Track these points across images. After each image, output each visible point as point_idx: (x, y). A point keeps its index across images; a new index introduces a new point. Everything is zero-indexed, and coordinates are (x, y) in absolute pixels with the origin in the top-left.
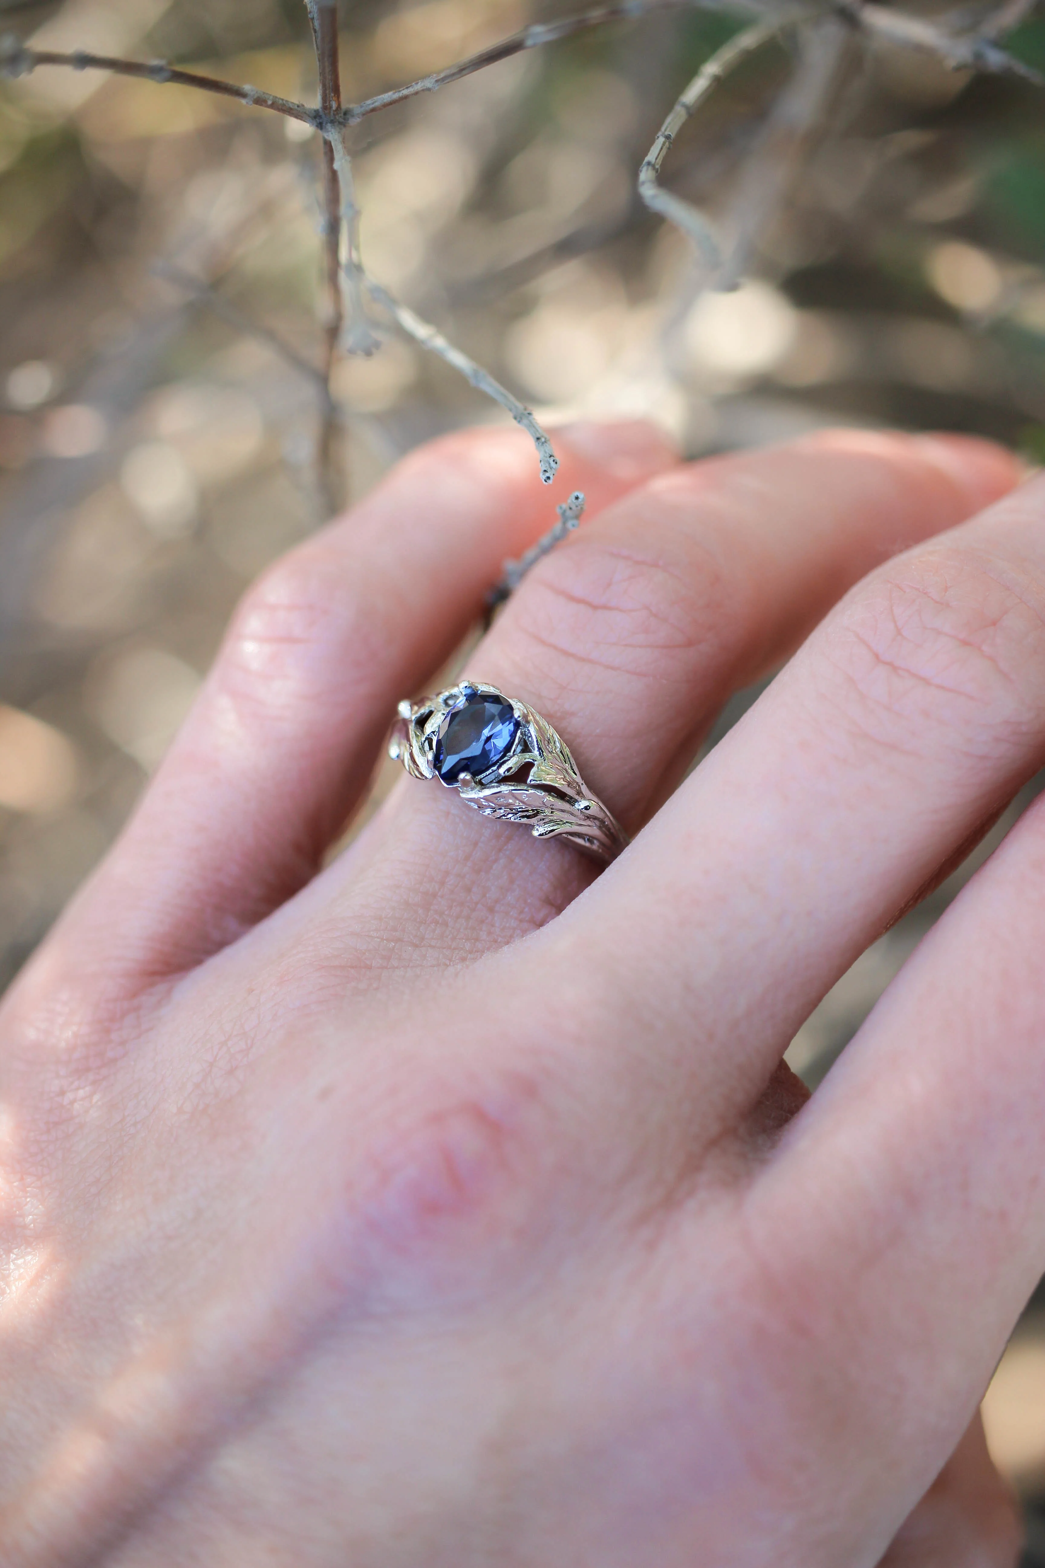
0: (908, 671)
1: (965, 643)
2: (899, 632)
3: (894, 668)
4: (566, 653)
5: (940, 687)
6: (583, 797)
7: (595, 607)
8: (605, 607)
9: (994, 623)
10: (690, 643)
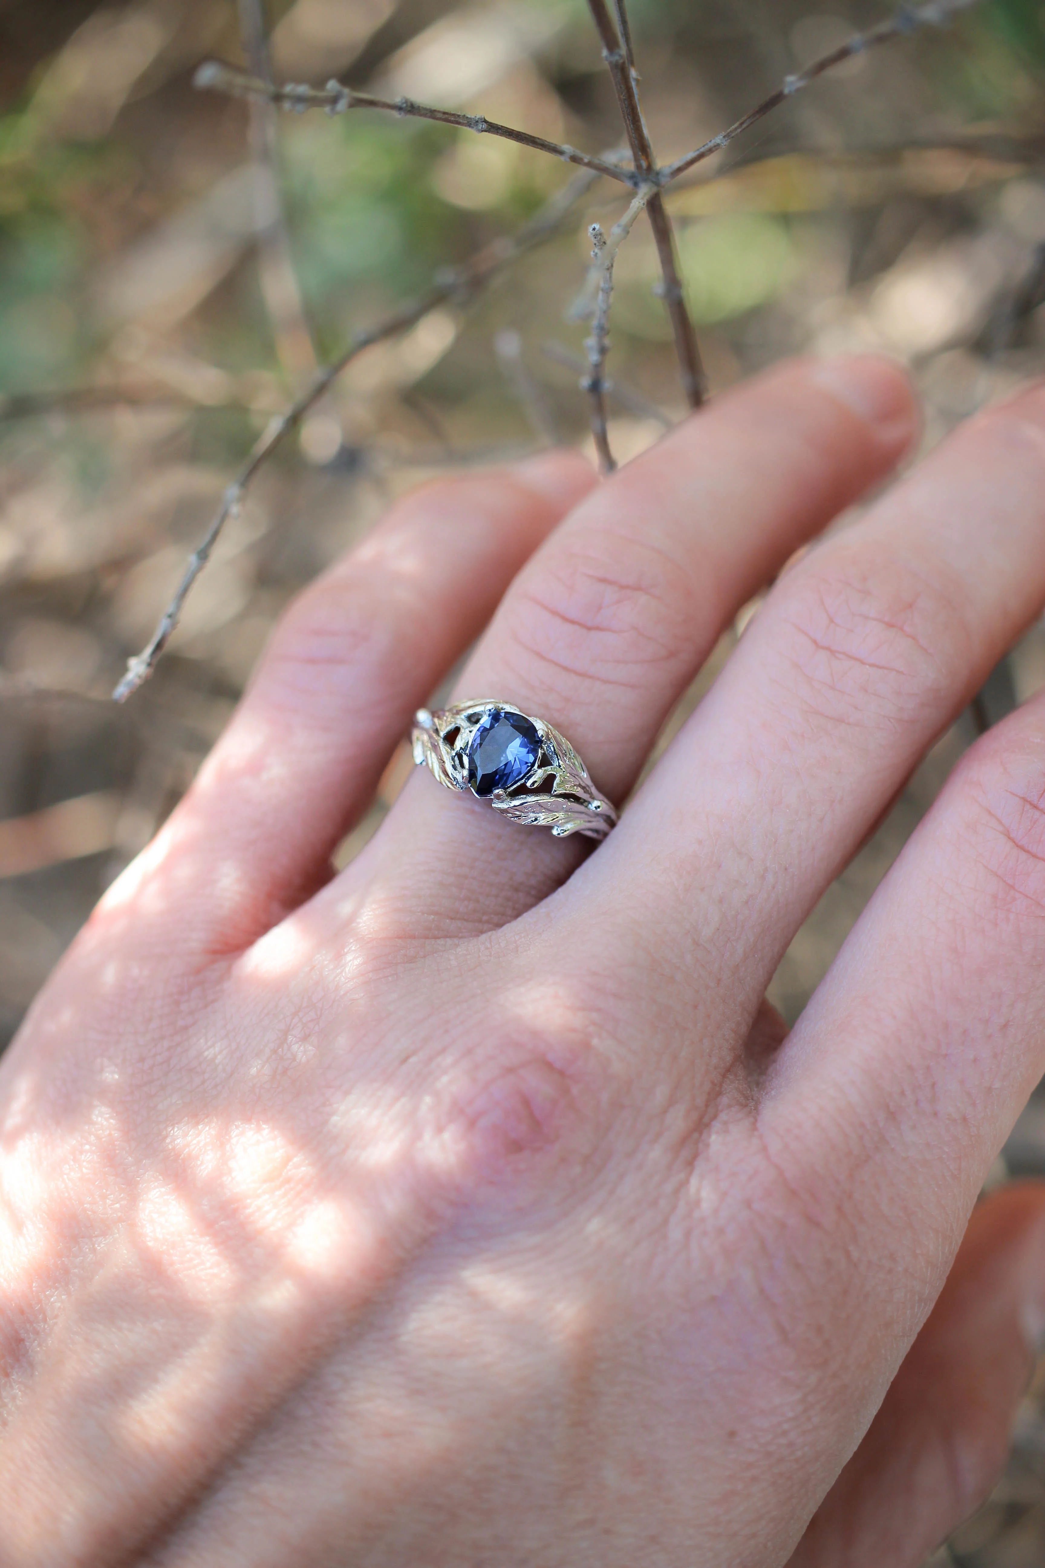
0: (844, 653)
1: (890, 625)
2: (831, 621)
3: (832, 652)
4: (566, 669)
5: (872, 665)
6: (594, 798)
7: (589, 629)
8: (598, 628)
9: (910, 606)
10: (672, 655)
